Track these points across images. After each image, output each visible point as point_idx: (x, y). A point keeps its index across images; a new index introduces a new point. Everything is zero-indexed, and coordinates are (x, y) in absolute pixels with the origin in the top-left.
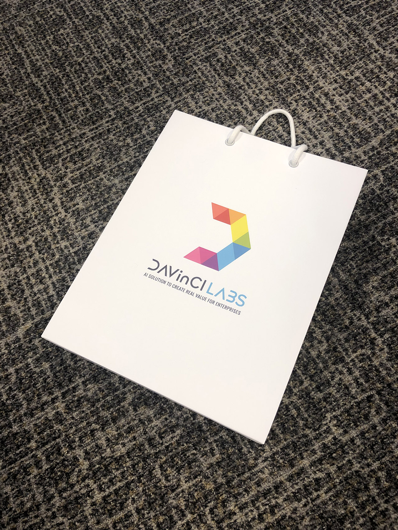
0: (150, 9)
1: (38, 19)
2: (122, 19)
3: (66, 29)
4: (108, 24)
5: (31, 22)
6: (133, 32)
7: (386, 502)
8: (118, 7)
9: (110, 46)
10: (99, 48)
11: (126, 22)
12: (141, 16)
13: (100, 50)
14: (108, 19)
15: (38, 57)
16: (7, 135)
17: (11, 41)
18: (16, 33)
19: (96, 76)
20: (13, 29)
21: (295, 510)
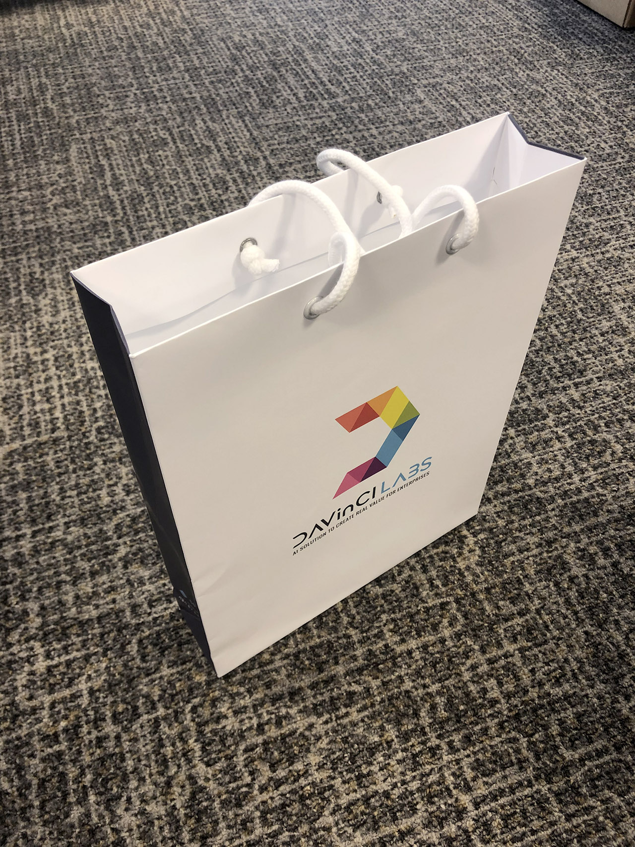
0: (272, 150)
1: (136, 136)
2: (236, 154)
3: (165, 151)
4: (218, 155)
5: (127, 138)
6: (245, 168)
7: (439, 737)
8: (235, 142)
9: (213, 176)
10: (199, 175)
11: (240, 157)
12: (259, 154)
13: (199, 178)
14: (219, 151)
15: (123, 172)
16: (58, 240)
17: (96, 151)
18: (105, 144)
19: (187, 201)
20: (103, 140)
21: (311, 726)
